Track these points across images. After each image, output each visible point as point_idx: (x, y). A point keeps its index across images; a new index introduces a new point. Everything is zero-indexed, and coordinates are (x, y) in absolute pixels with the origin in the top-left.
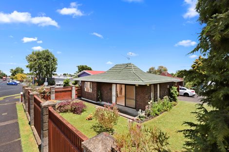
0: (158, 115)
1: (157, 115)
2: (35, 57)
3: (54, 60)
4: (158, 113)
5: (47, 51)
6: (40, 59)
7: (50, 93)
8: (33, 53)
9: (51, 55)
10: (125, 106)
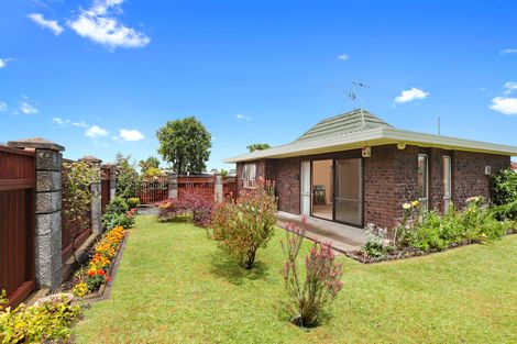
0: (439, 250)
1: (434, 248)
2: (171, 131)
3: (204, 135)
4: (440, 242)
5: (192, 120)
6: (179, 135)
7: (167, 186)
8: (168, 125)
9: (200, 126)
10: (334, 220)
